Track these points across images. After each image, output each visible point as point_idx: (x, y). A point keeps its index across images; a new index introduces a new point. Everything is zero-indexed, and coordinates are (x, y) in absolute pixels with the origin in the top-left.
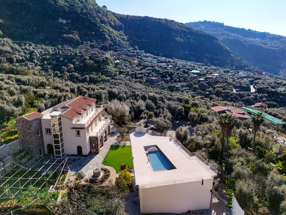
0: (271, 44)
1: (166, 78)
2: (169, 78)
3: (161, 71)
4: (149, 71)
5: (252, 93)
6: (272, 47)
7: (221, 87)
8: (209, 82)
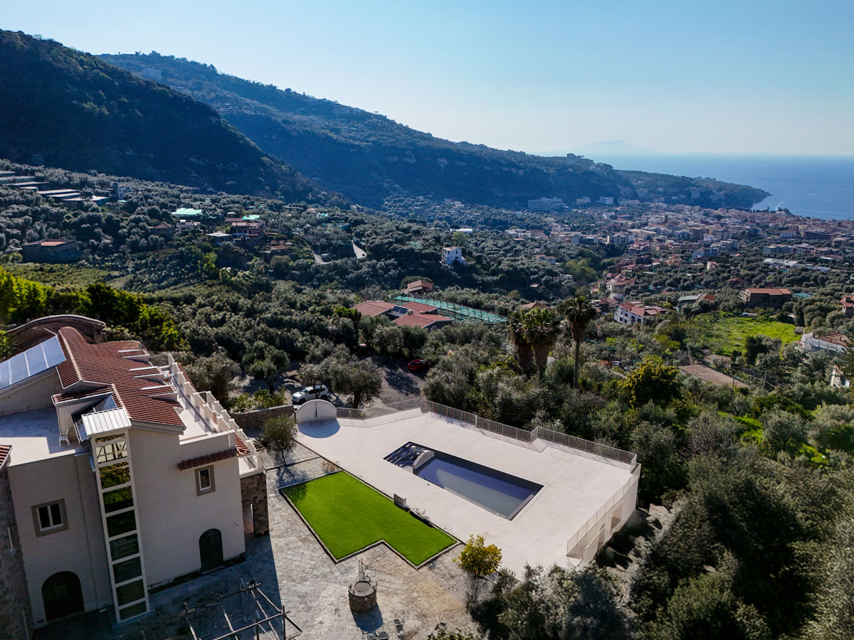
0: (350, 131)
1: (98, 238)
2: (110, 237)
3: (68, 218)
4: (20, 221)
5: (362, 261)
6: (354, 139)
7: (283, 253)
8: (244, 240)
